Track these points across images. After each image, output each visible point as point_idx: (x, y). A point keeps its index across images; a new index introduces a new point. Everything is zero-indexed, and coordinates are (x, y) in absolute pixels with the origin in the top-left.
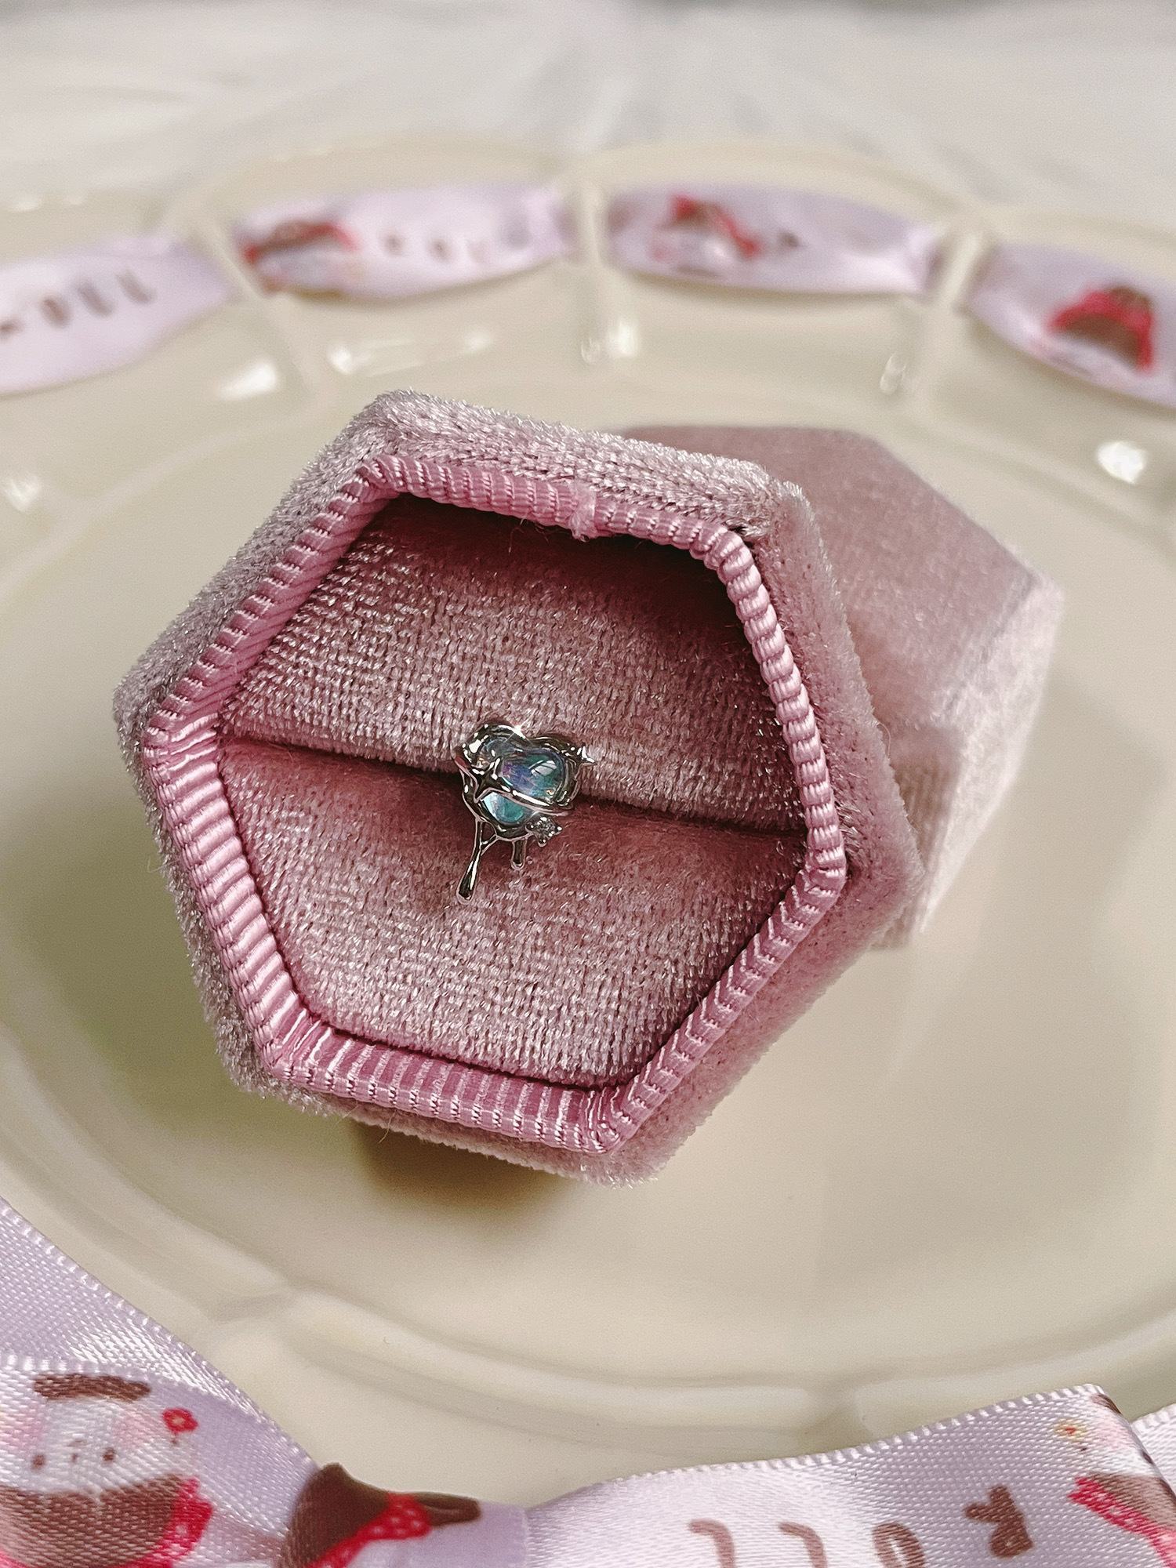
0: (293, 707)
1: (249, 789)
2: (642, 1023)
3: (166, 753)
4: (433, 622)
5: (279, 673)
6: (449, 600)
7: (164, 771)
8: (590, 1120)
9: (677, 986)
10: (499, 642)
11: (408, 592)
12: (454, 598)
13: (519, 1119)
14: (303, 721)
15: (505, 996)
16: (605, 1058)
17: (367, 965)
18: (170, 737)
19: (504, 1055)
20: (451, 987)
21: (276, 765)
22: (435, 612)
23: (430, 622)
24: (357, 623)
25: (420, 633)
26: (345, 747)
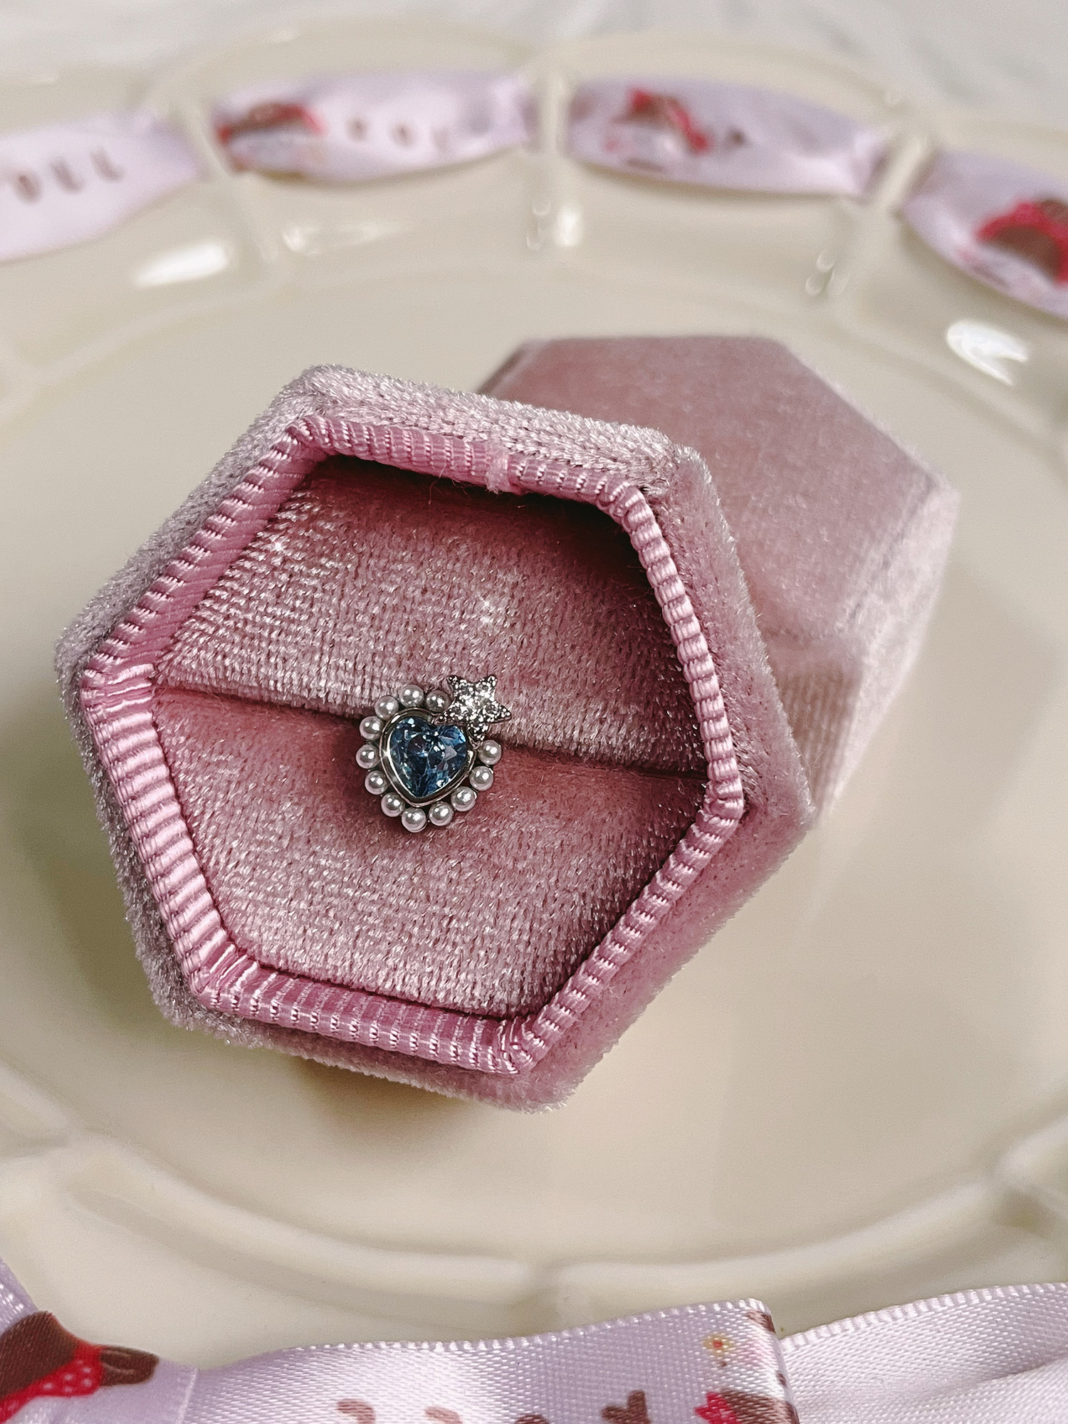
0: (224, 657)
1: (182, 735)
2: (552, 953)
3: (103, 694)
4: (356, 576)
5: (211, 623)
6: (371, 555)
7: (101, 711)
8: (503, 1042)
9: (585, 917)
10: (418, 593)
11: (333, 548)
12: (376, 553)
13: (435, 1042)
14: (233, 670)
15: (422, 927)
16: (516, 986)
17: (291, 900)
18: (107, 680)
19: (421, 986)
20: (371, 920)
21: (209, 712)
22: (359, 566)
23: (354, 575)
24: (284, 577)
25: (344, 585)
26: (272, 695)
